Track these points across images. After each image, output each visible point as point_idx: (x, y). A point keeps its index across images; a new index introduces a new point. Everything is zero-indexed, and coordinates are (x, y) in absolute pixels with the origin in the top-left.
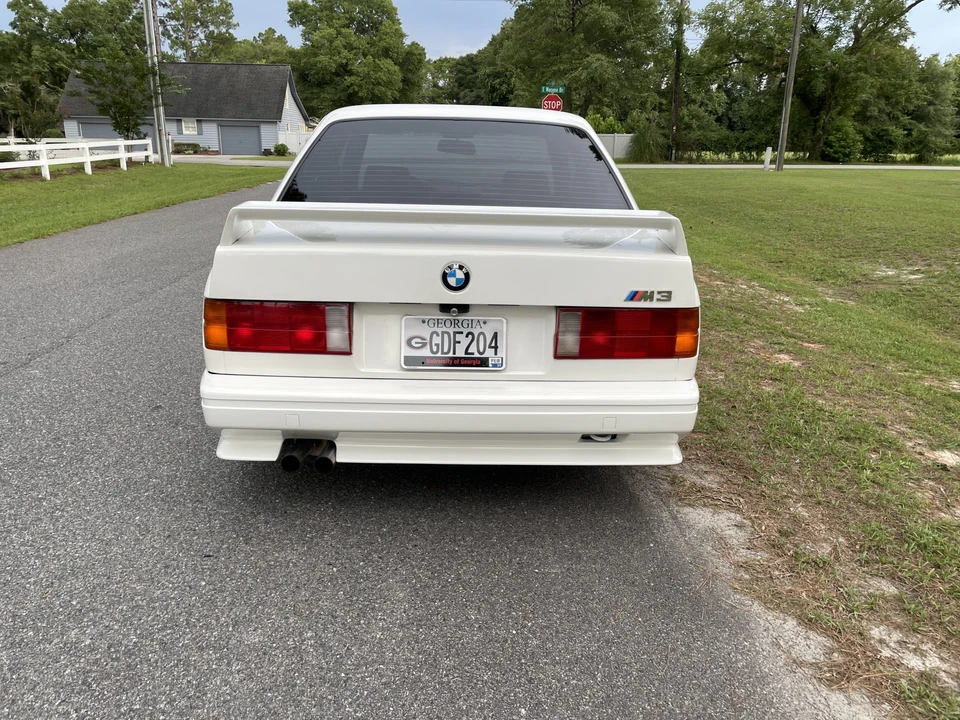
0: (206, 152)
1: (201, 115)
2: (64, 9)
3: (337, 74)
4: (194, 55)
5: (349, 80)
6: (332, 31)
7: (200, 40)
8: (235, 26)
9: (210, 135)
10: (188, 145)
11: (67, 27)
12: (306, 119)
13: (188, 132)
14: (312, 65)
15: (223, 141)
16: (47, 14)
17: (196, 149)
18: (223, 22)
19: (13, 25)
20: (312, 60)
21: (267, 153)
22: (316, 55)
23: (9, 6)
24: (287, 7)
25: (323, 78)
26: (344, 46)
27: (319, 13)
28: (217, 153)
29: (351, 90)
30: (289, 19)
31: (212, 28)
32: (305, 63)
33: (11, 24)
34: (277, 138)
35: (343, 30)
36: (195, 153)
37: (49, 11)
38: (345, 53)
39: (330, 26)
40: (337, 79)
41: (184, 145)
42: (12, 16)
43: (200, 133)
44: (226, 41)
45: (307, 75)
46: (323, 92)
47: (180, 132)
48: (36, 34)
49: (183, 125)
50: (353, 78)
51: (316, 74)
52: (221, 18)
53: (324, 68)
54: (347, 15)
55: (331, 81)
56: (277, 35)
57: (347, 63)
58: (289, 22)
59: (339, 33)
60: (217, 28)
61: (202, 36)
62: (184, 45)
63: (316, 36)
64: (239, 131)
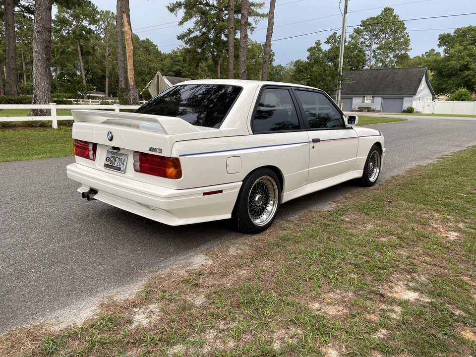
0: (374, 111)
1: (374, 94)
2: (329, 49)
3: (461, 70)
4: (386, 65)
5: (466, 73)
6: (462, 48)
7: (391, 58)
8: (410, 50)
9: (378, 103)
10: (366, 108)
11: (328, 57)
12: (433, 95)
13: (367, 102)
14: (446, 66)
15: (383, 105)
16: (322, 52)
17: (369, 110)
18: (404, 48)
19: (308, 58)
20: (447, 63)
21: (404, 111)
22: (449, 61)
23: (308, 50)
24: (438, 37)
25: (451, 73)
26: (467, 55)
27: (456, 39)
28: (379, 111)
29: (467, 79)
30: (439, 43)
31: (397, 52)
32: (442, 65)
33: (307, 58)
34: (412, 104)
35: (468, 47)
36: (368, 111)
37: (323, 51)
38: (468, 59)
39: (461, 45)
40: (459, 73)
41: (364, 108)
42: (308, 54)
43: (373, 102)
44: (405, 57)
45: (442, 72)
46: (450, 80)
47: (363, 102)
48: (317, 61)
49: (366, 98)
50: (470, 72)
51: (447, 71)
52: (403, 46)
53: (453, 67)
54: (473, 39)
55: (456, 74)
56: (435, 52)
57: (467, 64)
58: (438, 45)
59: (465, 48)
60: (400, 52)
61: (392, 56)
62: (382, 61)
63: (452, 51)
64: (392, 101)
